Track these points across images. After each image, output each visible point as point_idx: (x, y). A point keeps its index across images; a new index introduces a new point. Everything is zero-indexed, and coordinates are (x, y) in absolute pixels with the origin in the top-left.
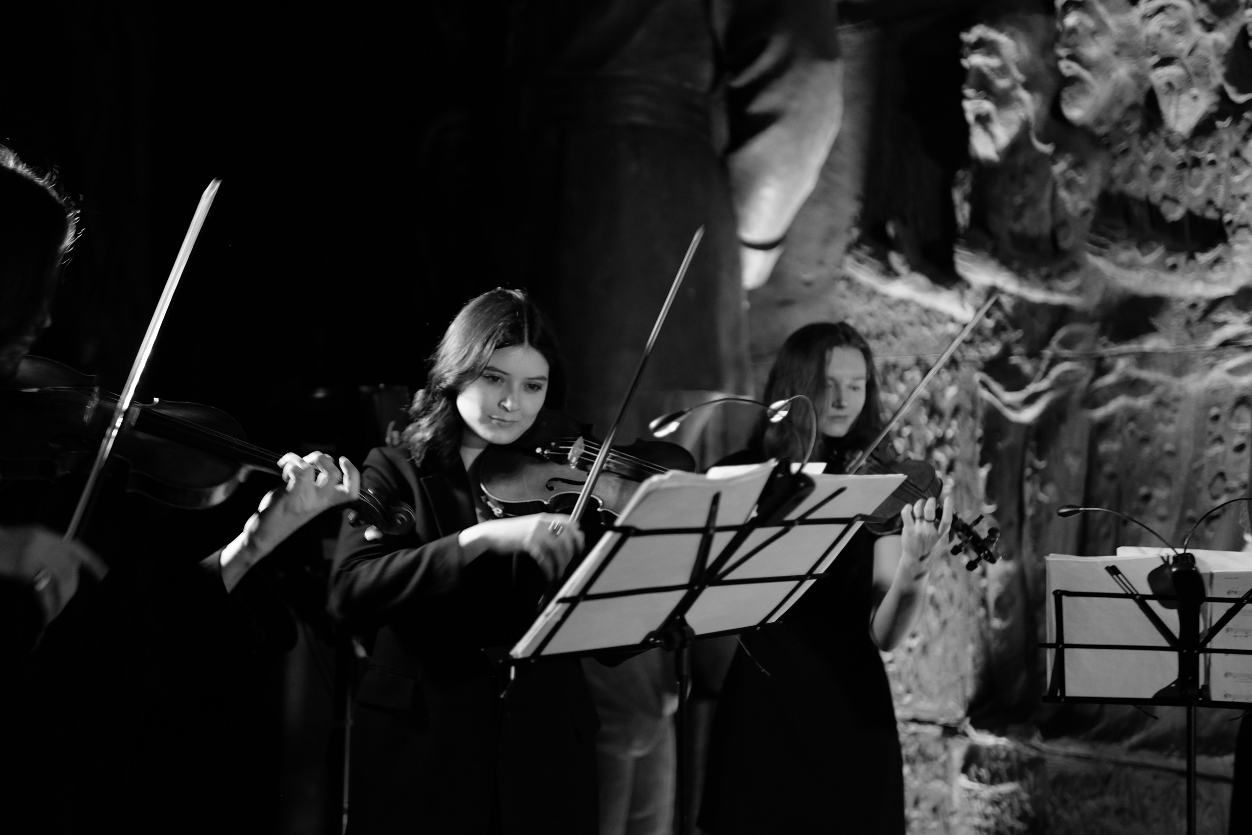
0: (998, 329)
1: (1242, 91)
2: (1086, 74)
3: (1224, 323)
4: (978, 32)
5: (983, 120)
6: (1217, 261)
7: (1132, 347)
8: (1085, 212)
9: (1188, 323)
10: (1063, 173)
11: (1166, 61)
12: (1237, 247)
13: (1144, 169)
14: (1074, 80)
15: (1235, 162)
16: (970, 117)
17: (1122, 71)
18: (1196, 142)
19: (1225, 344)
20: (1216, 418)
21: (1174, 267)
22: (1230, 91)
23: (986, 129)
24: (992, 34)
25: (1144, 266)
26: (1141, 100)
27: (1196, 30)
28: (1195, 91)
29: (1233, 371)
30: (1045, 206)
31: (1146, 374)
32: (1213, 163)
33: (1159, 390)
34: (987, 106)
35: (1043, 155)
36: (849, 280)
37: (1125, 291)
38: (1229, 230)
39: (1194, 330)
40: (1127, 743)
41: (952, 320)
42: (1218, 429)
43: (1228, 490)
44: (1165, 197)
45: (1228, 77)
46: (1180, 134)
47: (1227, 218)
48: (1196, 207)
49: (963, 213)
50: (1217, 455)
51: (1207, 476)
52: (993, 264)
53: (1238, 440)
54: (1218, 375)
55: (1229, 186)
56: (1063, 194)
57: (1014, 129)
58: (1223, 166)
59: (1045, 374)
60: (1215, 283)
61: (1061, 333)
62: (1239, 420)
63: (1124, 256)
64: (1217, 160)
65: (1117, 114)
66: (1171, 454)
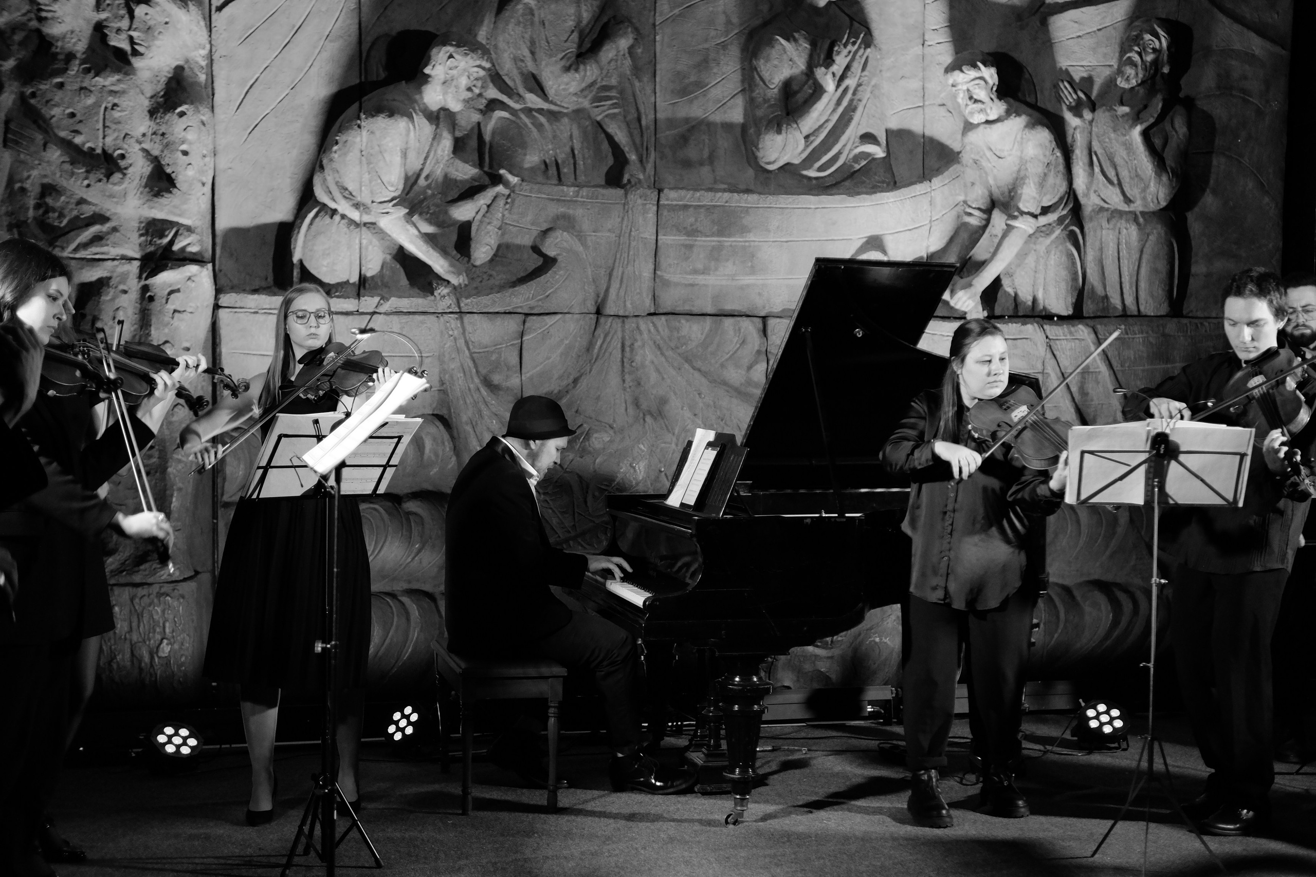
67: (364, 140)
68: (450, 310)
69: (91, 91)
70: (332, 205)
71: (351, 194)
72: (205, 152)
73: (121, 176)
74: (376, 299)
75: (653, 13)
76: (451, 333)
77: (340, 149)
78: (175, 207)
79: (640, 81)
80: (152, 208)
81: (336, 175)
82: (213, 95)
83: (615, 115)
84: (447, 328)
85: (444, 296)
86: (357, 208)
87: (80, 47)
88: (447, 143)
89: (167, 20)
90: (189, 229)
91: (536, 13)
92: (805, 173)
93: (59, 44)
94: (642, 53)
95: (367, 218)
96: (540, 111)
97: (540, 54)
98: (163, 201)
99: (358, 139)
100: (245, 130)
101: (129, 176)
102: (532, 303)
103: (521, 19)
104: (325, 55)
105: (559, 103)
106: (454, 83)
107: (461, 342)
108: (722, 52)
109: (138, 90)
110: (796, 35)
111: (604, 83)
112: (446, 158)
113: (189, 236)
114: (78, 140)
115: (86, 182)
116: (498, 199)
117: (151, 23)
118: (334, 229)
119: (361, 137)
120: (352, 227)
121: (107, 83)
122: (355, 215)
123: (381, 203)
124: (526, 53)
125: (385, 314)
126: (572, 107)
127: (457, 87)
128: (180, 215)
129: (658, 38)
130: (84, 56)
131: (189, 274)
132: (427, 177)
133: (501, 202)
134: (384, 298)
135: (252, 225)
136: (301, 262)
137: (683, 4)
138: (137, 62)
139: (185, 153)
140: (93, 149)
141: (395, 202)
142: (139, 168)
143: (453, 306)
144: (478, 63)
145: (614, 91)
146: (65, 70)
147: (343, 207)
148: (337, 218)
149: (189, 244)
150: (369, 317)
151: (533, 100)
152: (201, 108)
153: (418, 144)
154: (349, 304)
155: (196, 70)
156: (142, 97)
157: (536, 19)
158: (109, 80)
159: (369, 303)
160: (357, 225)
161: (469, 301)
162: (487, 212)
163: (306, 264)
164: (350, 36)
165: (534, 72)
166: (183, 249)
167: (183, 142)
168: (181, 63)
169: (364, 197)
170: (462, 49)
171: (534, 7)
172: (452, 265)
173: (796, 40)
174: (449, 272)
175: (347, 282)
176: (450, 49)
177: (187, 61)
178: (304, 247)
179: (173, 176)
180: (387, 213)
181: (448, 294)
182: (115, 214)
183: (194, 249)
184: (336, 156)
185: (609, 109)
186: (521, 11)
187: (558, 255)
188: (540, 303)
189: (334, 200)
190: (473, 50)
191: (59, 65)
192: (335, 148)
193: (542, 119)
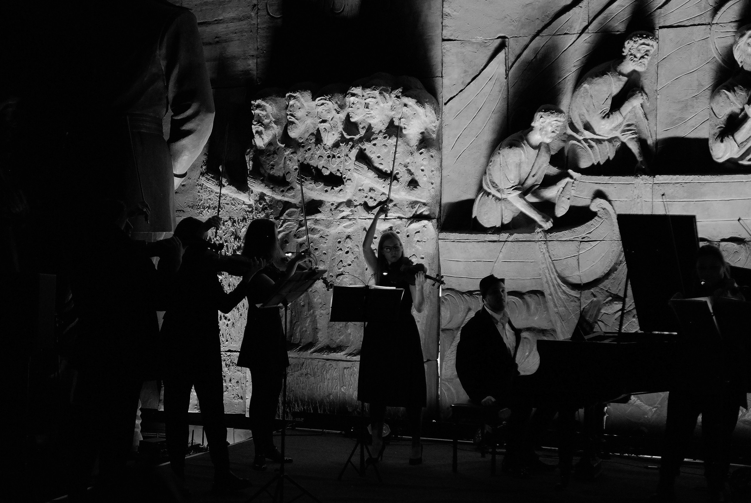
0: (264, 209)
1: (349, 135)
2: (296, 121)
3: (343, 211)
4: (259, 102)
5: (260, 133)
6: (341, 190)
7: (313, 217)
8: (296, 169)
9: (331, 210)
10: (288, 155)
11: (324, 121)
12: (347, 186)
13: (316, 156)
14: (293, 123)
15: (347, 158)
16: (254, 131)
17: (309, 121)
18: (334, 149)
19: (343, 218)
20: (339, 242)
21: (326, 191)
22: (345, 134)
23: (261, 137)
24: (263, 103)
25: (316, 190)
26: (315, 132)
27: (334, 112)
28: (333, 132)
29: (344, 227)
30: (281, 165)
31: (316, 227)
32: (339, 157)
33: (321, 232)
34: (261, 128)
35: (280, 147)
36: (202, 185)
37: (310, 197)
38: (344, 180)
39: (333, 213)
40: (309, 352)
41: (244, 203)
42: (340, 246)
43: (343, 266)
44: (323, 167)
45: (344, 129)
46: (328, 146)
47: (344, 176)
48: (334, 171)
49: (250, 165)
50: (340, 254)
51: (337, 262)
52: (263, 185)
53: (347, 250)
54: (340, 228)
55: (344, 166)
56: (288, 162)
57: (270, 137)
58: (343, 158)
59: (282, 226)
60: (340, 197)
61: (287, 212)
62: (347, 243)
63: (310, 186)
64: (341, 157)
65: (307, 136)
66: (325, 254)
67: (501, 160)
68: (541, 240)
69: (387, 146)
70: (489, 191)
71: (496, 185)
72: (433, 169)
73: (397, 182)
74: (508, 234)
75: (656, 84)
76: (542, 250)
77: (492, 164)
78: (419, 194)
79: (648, 120)
80: (410, 195)
81: (490, 176)
82: (442, 142)
83: (633, 138)
84: (540, 248)
85: (539, 233)
86: (499, 192)
87: (383, 128)
88: (545, 158)
89: (415, 112)
90: (425, 204)
91: (589, 91)
92: (741, 162)
93: (376, 127)
94: (650, 105)
95: (504, 196)
96: (592, 139)
97: (591, 112)
98: (413, 192)
99: (499, 159)
100: (455, 157)
101: (400, 182)
102: (584, 235)
103: (582, 95)
104: (491, 120)
105: (602, 135)
106: (545, 129)
107: (547, 255)
108: (695, 101)
109: (406, 144)
110: (736, 88)
111: (628, 123)
112: (545, 165)
113: (424, 207)
114: (381, 167)
115: (384, 185)
116: (568, 184)
117: (409, 114)
118: (489, 202)
119: (500, 158)
120: (498, 200)
121: (392, 142)
122: (498, 195)
123: (507, 189)
124: (585, 111)
125: (511, 241)
126: (610, 136)
127: (546, 131)
128: (421, 198)
129: (658, 97)
130: (385, 131)
131: (424, 224)
132: (533, 176)
133: (569, 186)
134: (511, 234)
135: (457, 201)
136: (475, 217)
137: (674, 78)
138: (404, 132)
139: (422, 170)
140: (386, 171)
141: (514, 188)
142: (405, 178)
143: (543, 237)
144: (556, 119)
145: (634, 126)
146: (377, 138)
147: (493, 191)
148: (491, 196)
149: (424, 211)
150: (504, 243)
151: (588, 135)
152: (431, 150)
153: (527, 160)
154: (495, 237)
155: (431, 133)
156: (408, 147)
157: (589, 94)
158: (392, 141)
159: (504, 236)
160: (500, 200)
161: (552, 234)
162: (562, 191)
163: (478, 218)
164: (503, 110)
165: (589, 120)
166: (421, 213)
167: (422, 166)
168: (423, 130)
169: (501, 187)
170: (547, 113)
171: (589, 89)
172: (543, 217)
173: (734, 91)
174: (542, 221)
175: (495, 227)
176: (541, 113)
177: (426, 129)
178: (477, 211)
179: (418, 181)
180: (510, 194)
181: (541, 232)
182: (395, 199)
183: (426, 213)
184: (491, 167)
185: (630, 136)
186: (582, 91)
187: (599, 211)
188: (588, 235)
189: (489, 188)
190: (552, 113)
191: (374, 136)
192: (491, 164)
193: (593, 144)
